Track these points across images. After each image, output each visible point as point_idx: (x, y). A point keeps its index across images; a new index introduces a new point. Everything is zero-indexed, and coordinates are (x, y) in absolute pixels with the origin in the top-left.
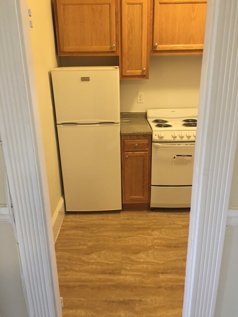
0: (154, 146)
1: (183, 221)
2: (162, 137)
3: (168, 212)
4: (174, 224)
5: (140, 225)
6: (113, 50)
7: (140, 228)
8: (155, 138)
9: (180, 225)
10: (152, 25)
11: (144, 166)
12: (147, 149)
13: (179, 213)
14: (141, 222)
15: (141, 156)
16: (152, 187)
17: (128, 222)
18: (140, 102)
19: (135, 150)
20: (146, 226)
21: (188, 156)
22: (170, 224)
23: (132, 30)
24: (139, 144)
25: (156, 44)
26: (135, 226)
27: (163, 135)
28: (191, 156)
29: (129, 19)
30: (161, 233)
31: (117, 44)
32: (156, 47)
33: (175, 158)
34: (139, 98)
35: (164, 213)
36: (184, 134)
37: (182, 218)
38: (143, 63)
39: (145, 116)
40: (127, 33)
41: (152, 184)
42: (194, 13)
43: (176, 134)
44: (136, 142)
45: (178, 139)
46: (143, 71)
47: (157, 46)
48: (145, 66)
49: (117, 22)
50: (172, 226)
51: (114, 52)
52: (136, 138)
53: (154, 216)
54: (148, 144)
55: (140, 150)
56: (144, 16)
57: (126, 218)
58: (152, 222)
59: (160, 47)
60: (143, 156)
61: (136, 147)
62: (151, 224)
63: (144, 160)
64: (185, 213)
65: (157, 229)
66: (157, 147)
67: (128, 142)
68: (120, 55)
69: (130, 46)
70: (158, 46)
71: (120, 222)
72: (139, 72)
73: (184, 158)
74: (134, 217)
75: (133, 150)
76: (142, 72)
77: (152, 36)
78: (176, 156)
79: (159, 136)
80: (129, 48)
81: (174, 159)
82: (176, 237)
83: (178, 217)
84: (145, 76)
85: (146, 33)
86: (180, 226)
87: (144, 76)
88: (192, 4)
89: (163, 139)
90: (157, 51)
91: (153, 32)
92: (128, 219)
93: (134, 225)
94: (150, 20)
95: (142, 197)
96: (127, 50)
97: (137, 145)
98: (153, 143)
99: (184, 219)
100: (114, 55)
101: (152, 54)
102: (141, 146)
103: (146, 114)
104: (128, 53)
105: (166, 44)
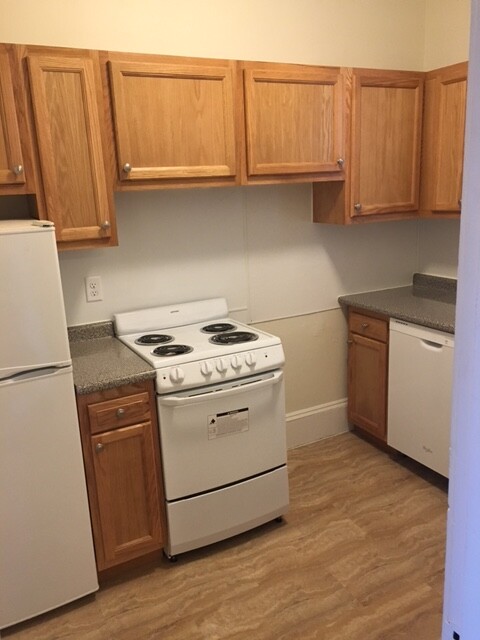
0: (164, 405)
1: (254, 567)
2: (180, 380)
3: (211, 554)
4: (239, 583)
5: (162, 616)
6: (19, 180)
7: (166, 627)
8: (163, 384)
9: (253, 581)
10: (110, 121)
11: (143, 459)
12: (148, 415)
13: (236, 549)
14: (161, 607)
15: (134, 437)
16: (169, 505)
17: (125, 619)
18: (94, 298)
19: (120, 424)
20: (177, 616)
21: (240, 411)
22: (231, 587)
23: (62, 131)
24: (127, 408)
25: (128, 165)
26: (152, 627)
27: (181, 375)
28: (247, 409)
29: (52, 105)
30: (222, 622)
31: (28, 166)
32: (126, 171)
33: (213, 421)
34: (89, 290)
35: (205, 560)
36: (226, 362)
37: (249, 558)
38: (101, 209)
39: (112, 329)
40: (50, 139)
41: (169, 499)
42: (198, 99)
43: (211, 366)
44: (121, 404)
45: (216, 377)
46: (104, 228)
47: (129, 169)
48: (107, 215)
49: (20, 112)
50: (238, 590)
51: (21, 184)
52: (116, 394)
53: (185, 577)
54: (148, 403)
55: (129, 422)
56: (89, 101)
57: (117, 609)
58: (186, 599)
59: (137, 172)
60: (141, 435)
61: (119, 417)
62: (187, 604)
63: (142, 443)
64: (249, 543)
65: (208, 613)
66: (171, 406)
67: (98, 409)
68: (37, 191)
69: (64, 170)
70: (133, 169)
71: (104, 628)
72: (93, 231)
73: (234, 416)
74: (139, 600)
75: (114, 426)
76: (100, 231)
77: (113, 146)
78: (215, 418)
79: (172, 379)
80: (62, 176)
81: (213, 425)
82: (258, 619)
83: (241, 560)
84: (108, 238)
85: (99, 139)
86: (256, 585)
87: (106, 239)
88: (192, 81)
89: (184, 383)
90: (130, 181)
91: (115, 137)
92: (124, 611)
93: (146, 622)
94: (106, 112)
95: (149, 538)
96: (55, 179)
97: (121, 411)
98: (159, 398)
99: (254, 561)
100: (22, 191)
101: (118, 188)
102: (133, 410)
103: (113, 325)
104: (59, 187)
105: (148, 166)
